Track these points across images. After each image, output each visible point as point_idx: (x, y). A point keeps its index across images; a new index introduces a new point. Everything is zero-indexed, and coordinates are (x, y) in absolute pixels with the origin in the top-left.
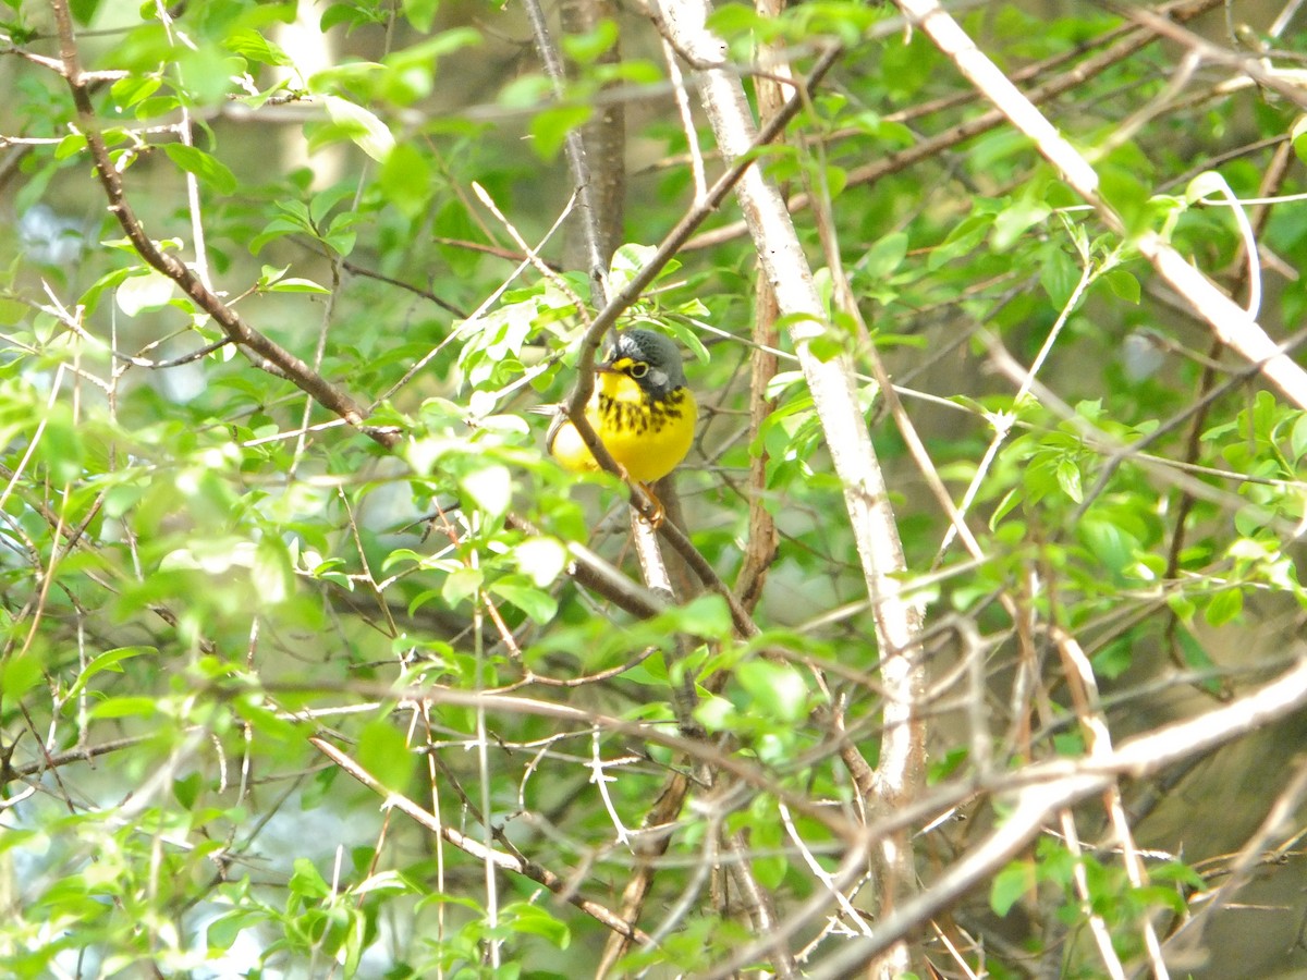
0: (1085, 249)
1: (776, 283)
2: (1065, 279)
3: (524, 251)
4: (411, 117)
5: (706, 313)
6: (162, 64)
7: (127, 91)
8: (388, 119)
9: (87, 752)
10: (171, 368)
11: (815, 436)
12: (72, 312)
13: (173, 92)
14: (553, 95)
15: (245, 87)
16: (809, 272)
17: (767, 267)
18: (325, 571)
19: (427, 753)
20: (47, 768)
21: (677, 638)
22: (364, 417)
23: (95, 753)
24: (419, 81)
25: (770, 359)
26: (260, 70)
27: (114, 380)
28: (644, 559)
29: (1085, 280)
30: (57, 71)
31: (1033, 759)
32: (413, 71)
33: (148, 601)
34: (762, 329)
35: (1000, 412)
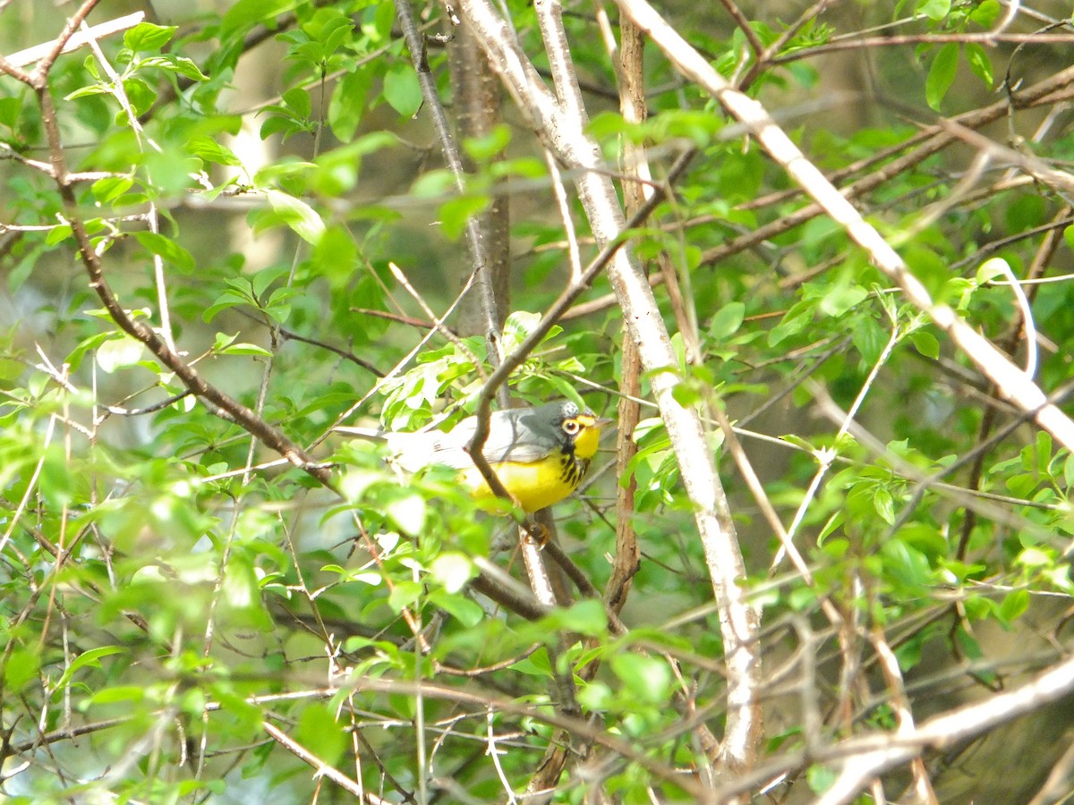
0: (893, 314)
1: (640, 343)
2: (874, 340)
3: (432, 320)
4: (340, 205)
5: (582, 369)
6: (134, 167)
7: (105, 189)
8: (319, 207)
9: (71, 732)
10: (139, 416)
11: (675, 470)
12: (60, 371)
13: (143, 190)
14: (455, 187)
15: (202, 182)
16: (666, 334)
17: (632, 330)
18: (268, 583)
19: (352, 731)
20: (40, 745)
21: (558, 634)
22: (301, 456)
23: (77, 733)
24: (345, 176)
25: (633, 406)
26: (214, 168)
27: (95, 428)
28: (531, 571)
29: (893, 341)
30: (47, 173)
31: (854, 732)
32: (341, 169)
33: (122, 608)
34: (626, 382)
35: (824, 448)
